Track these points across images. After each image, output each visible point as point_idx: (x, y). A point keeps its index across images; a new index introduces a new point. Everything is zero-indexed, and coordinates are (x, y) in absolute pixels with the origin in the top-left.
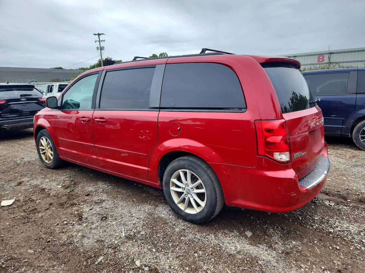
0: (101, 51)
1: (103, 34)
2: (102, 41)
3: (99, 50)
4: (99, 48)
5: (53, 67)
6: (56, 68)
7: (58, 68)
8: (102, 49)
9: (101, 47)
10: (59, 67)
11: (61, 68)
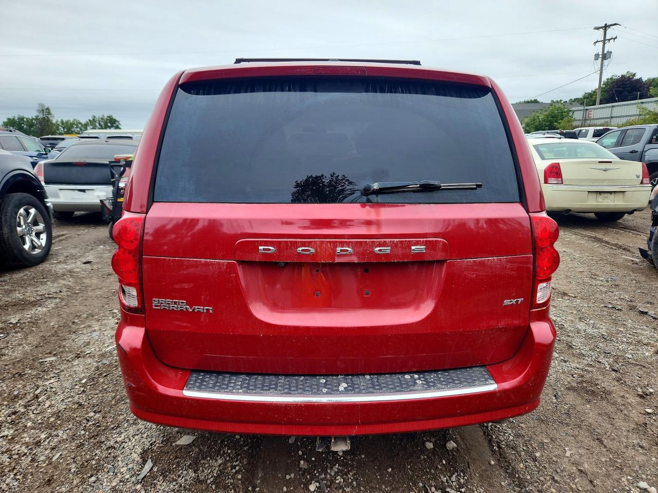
0: (602, 61)
1: (616, 24)
2: (609, 40)
3: (600, 60)
4: (601, 56)
5: (522, 100)
6: (528, 102)
7: (531, 102)
8: (605, 56)
9: (605, 52)
10: (533, 99)
11: (536, 102)
